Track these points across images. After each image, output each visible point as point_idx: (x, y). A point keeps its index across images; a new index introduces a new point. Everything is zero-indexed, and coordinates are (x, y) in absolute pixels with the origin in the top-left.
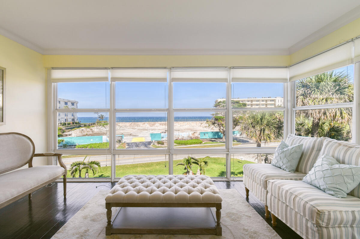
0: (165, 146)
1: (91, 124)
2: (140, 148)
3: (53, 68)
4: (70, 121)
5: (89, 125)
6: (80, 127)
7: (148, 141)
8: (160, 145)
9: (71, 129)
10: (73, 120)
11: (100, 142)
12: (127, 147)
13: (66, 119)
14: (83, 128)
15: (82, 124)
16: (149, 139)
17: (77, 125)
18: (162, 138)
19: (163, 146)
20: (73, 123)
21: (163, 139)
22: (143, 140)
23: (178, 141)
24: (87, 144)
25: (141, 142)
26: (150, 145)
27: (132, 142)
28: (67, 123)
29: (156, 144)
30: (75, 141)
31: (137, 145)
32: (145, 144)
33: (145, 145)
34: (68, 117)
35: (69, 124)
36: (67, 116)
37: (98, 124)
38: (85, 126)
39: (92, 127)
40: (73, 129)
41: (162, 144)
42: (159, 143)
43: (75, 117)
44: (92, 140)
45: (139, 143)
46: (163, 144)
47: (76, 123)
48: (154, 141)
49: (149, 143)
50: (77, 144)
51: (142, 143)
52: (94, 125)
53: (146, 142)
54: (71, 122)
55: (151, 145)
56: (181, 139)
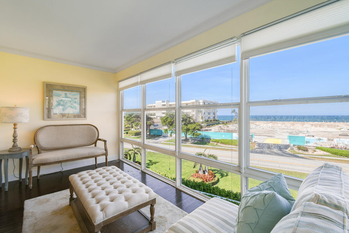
0: (308, 154)
1: (228, 122)
2: (272, 150)
3: (120, 81)
4: (212, 118)
5: (227, 123)
6: (219, 123)
7: (286, 144)
8: (301, 151)
9: (212, 125)
10: (214, 117)
11: (231, 139)
12: (256, 147)
13: (209, 117)
14: (220, 125)
15: (221, 122)
16: (287, 142)
17: (216, 122)
18: (307, 142)
19: (306, 153)
20: (214, 120)
21: (308, 144)
22: (280, 142)
23: (334, 150)
24: (219, 139)
25: (275, 144)
26: (287, 149)
27: (265, 142)
28: (209, 120)
29: (296, 149)
30: (210, 135)
31: (269, 147)
32: (280, 147)
33: (280, 149)
34: (210, 116)
35: (211, 121)
36: (210, 114)
37: (234, 122)
38: (223, 123)
39: (229, 124)
40: (214, 126)
41: (304, 151)
42: (299, 148)
43: (215, 115)
44: (224, 136)
45: (272, 145)
46: (307, 151)
47: (216, 120)
48: (292, 145)
49: (287, 147)
50: (211, 138)
51: (277, 146)
52: (230, 123)
53: (282, 145)
54: (213, 120)
55: (289, 149)
56: (341, 148)
